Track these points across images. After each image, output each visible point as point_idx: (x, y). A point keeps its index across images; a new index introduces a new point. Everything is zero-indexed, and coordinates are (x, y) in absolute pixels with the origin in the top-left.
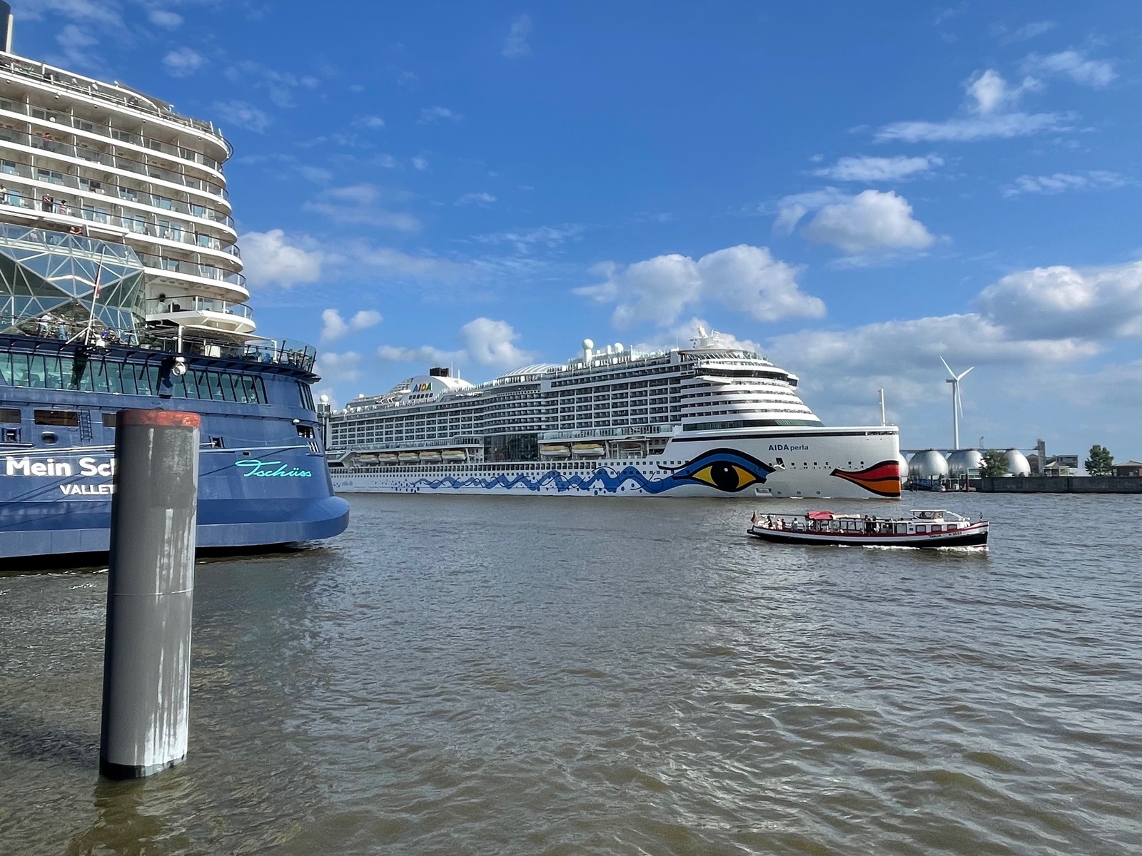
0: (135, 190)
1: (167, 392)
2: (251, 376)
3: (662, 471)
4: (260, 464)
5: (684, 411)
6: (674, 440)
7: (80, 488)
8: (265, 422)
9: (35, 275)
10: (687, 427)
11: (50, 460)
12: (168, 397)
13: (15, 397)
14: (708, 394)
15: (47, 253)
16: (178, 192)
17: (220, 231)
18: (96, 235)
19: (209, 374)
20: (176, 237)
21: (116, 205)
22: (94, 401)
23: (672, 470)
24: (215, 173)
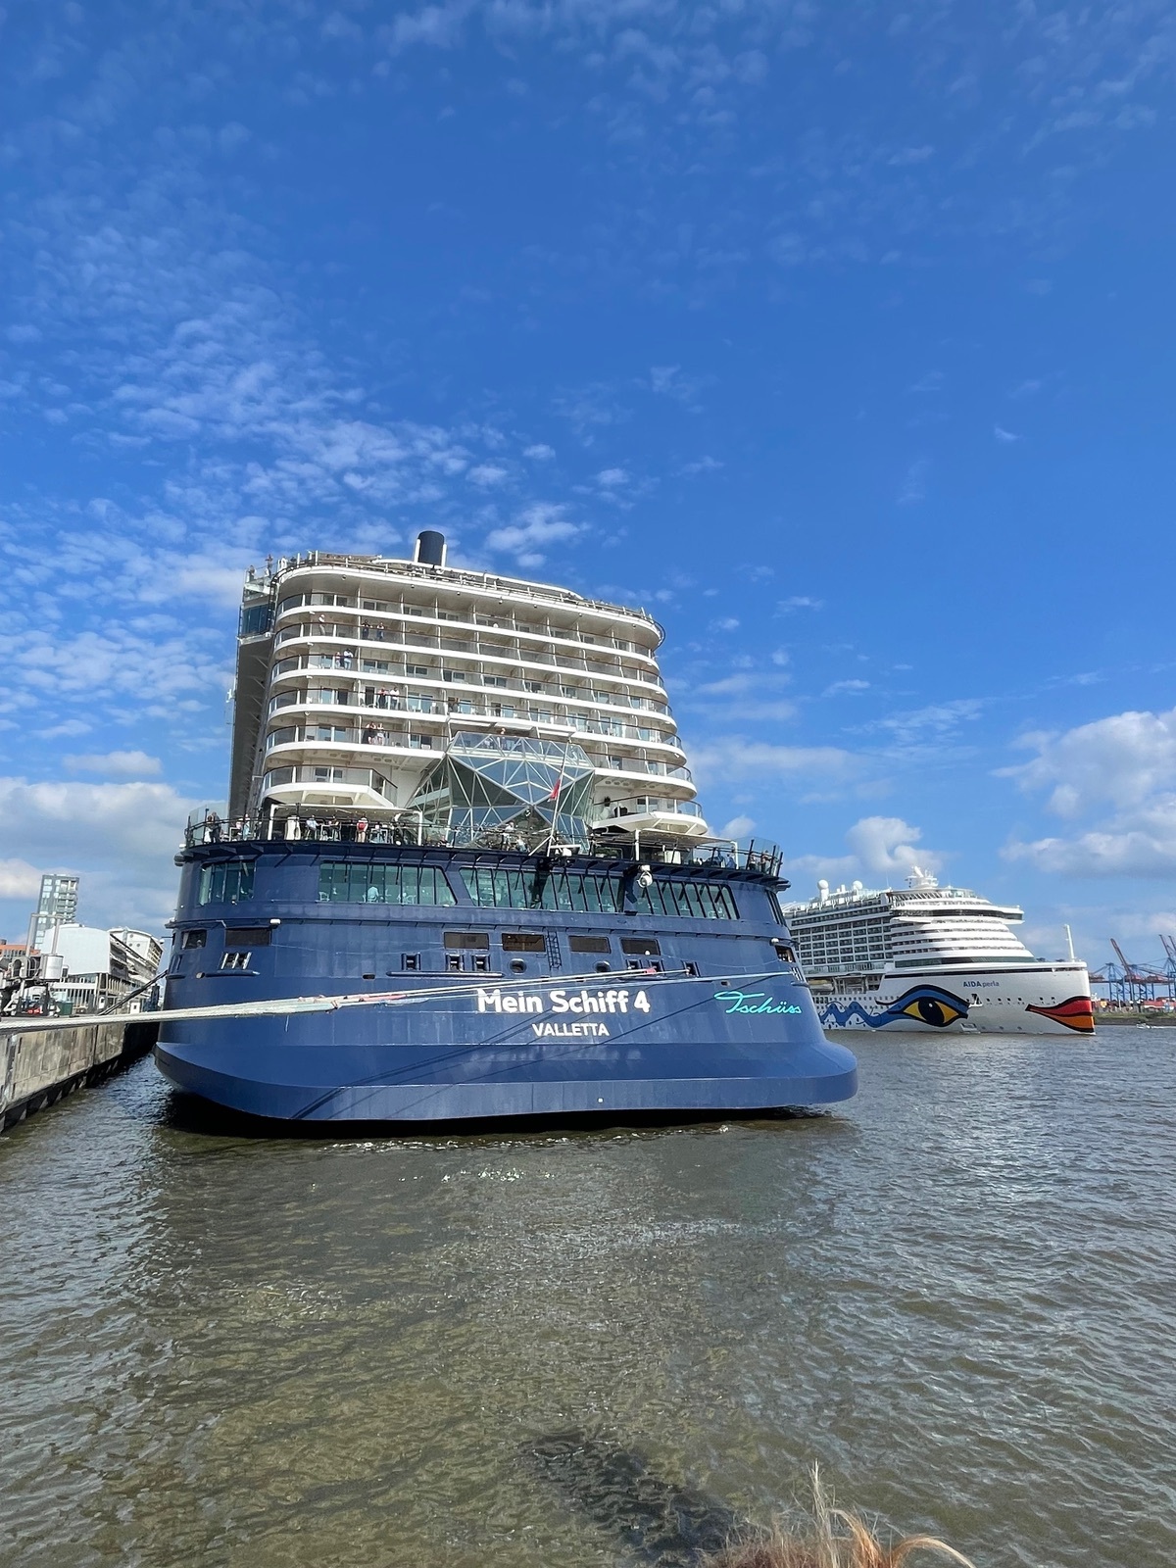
0: (575, 687)
1: (631, 907)
2: (717, 885)
3: (879, 1006)
4: (742, 997)
5: (895, 949)
6: (887, 977)
7: (553, 1028)
8: (741, 942)
9: (494, 784)
10: (899, 964)
11: (521, 993)
12: (633, 914)
13: (482, 919)
14: (912, 933)
15: (502, 759)
16: (615, 685)
17: (659, 722)
18: (546, 738)
19: (673, 885)
20: (618, 732)
21: (559, 704)
22: (560, 921)
23: (887, 1004)
24: (650, 661)
